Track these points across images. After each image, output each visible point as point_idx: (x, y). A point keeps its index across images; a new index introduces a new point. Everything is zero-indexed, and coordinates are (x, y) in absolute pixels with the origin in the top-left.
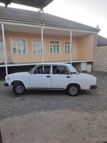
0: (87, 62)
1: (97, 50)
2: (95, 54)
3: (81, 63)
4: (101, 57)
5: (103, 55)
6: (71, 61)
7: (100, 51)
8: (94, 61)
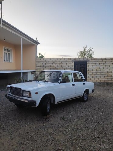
0: (31, 72)
1: (40, 61)
2: (38, 64)
3: (27, 72)
4: (43, 67)
5: (46, 66)
6: (22, 70)
7: (42, 62)
8: (36, 71)
